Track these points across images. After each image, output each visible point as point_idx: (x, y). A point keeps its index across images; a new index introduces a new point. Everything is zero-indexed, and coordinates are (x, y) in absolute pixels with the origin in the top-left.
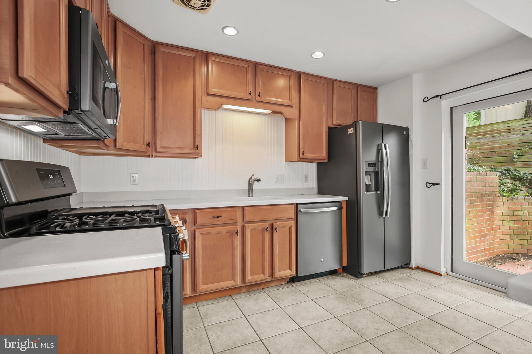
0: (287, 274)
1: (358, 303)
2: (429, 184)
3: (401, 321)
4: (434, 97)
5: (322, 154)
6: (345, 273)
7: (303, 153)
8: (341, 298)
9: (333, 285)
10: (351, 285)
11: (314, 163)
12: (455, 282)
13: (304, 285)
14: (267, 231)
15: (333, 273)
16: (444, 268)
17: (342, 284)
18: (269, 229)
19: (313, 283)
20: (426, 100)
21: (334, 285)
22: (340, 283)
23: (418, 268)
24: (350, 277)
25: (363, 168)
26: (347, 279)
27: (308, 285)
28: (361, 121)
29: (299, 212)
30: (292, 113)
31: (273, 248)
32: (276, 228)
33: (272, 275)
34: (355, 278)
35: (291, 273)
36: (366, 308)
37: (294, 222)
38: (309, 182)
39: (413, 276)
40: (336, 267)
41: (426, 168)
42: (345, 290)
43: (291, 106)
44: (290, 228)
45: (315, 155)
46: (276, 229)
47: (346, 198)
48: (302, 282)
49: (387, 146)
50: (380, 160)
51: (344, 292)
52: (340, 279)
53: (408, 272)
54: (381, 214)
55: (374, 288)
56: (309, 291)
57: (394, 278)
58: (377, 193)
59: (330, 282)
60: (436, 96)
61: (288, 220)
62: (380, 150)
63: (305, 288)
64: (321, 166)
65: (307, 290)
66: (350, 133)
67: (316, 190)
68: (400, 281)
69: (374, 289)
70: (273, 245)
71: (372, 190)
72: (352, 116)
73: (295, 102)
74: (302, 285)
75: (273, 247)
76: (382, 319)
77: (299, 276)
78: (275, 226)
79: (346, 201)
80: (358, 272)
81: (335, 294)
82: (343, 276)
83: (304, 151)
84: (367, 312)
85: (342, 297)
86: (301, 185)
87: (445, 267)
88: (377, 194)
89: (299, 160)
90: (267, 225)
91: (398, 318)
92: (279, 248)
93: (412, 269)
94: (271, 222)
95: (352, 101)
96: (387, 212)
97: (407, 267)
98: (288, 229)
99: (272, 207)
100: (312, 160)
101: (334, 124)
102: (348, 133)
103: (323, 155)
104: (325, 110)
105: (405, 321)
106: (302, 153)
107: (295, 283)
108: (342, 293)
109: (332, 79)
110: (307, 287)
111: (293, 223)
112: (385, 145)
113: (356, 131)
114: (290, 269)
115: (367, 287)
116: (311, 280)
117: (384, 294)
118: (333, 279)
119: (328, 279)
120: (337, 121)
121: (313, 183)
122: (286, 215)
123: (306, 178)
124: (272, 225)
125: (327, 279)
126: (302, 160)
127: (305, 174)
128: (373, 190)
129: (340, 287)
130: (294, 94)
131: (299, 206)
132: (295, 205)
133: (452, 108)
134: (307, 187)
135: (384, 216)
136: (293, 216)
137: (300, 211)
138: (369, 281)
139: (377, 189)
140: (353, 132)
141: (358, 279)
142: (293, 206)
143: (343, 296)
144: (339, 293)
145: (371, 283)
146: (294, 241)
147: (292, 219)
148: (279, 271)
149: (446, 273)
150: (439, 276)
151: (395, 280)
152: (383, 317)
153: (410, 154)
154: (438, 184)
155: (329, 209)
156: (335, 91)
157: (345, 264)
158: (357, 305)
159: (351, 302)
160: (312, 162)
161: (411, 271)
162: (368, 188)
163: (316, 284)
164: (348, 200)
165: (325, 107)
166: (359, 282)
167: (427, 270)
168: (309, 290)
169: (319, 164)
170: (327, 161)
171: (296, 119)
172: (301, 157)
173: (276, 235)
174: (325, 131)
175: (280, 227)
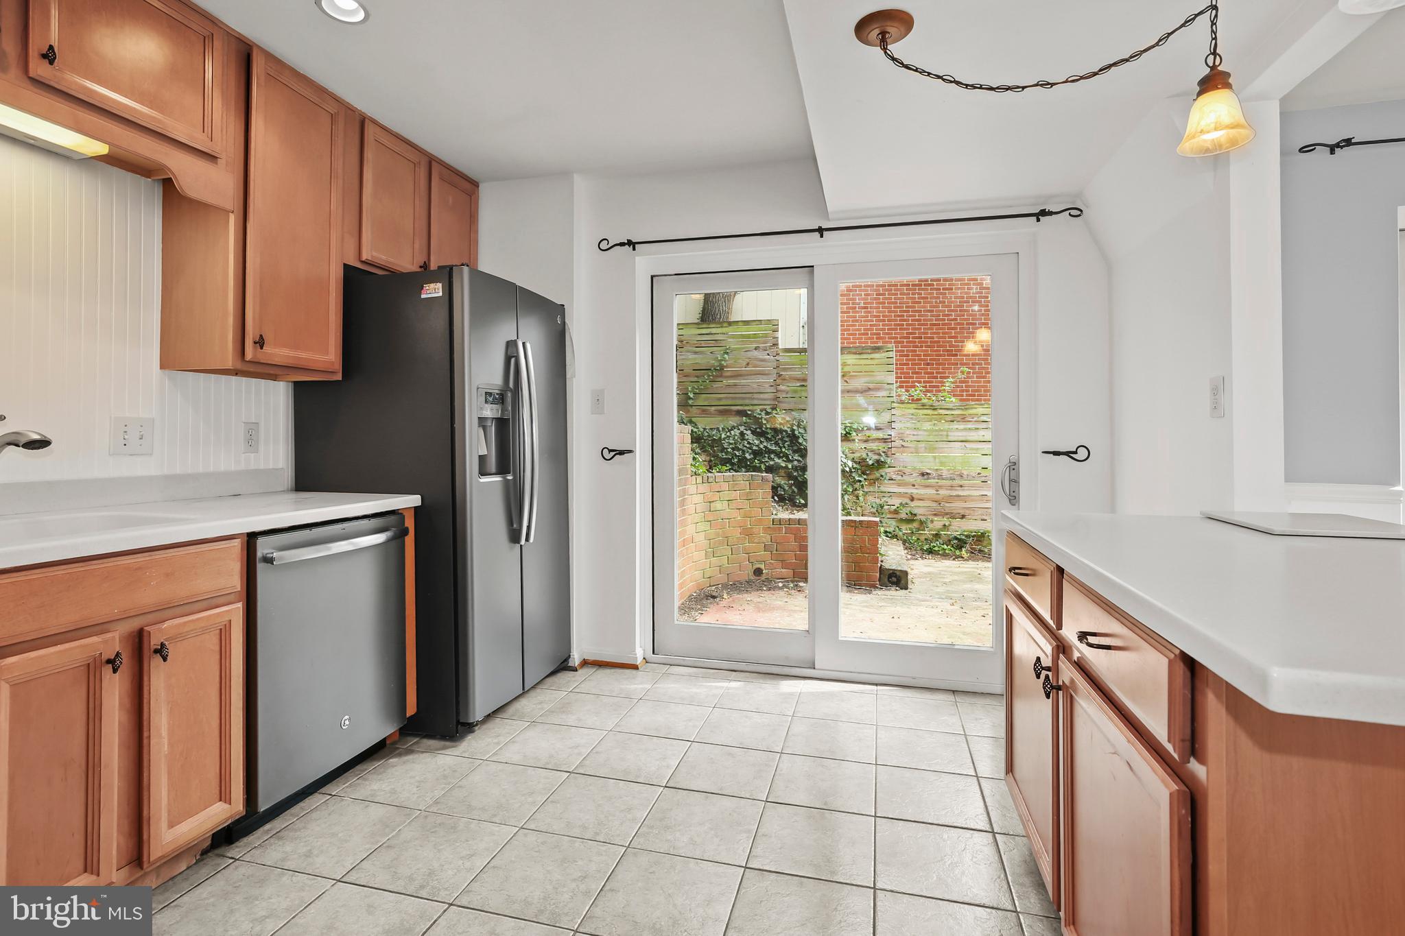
1: (494, 820)
2: (610, 451)
3: (622, 824)
4: (622, 244)
5: (327, 353)
6: (409, 738)
7: (260, 343)
8: (435, 827)
9: (390, 792)
10: (444, 770)
11: (281, 383)
12: (667, 675)
13: (280, 838)
14: (115, 671)
15: (374, 750)
16: (640, 650)
17: (417, 778)
18: (126, 659)
19: (314, 815)
20: (604, 245)
21: (393, 792)
22: (411, 777)
23: (585, 663)
24: (430, 746)
25: (472, 407)
26: (425, 755)
27: (300, 830)
28: (468, 266)
29: (260, 567)
30: (210, 182)
31: (145, 734)
32: (162, 645)
33: (138, 855)
34: (448, 743)
36: (522, 828)
37: (240, 605)
38: (262, 448)
39: (585, 687)
41: (602, 413)
42: (438, 793)
43: (212, 158)
44: (224, 634)
45: (303, 355)
46: (161, 651)
47: (414, 500)
48: (267, 826)
49: (528, 346)
50: (511, 385)
51: (436, 802)
52: (404, 763)
53: (569, 681)
54: (514, 537)
55: (512, 754)
56: (310, 850)
57: (547, 707)
58: (504, 478)
59: (375, 786)
60: (626, 242)
61: (212, 603)
62: (514, 356)
63: (288, 848)
64: (309, 395)
65: (303, 850)
66: (430, 296)
67: (289, 478)
68: (564, 712)
69: (516, 758)
70: (145, 723)
71: (488, 471)
72: (417, 246)
73: (225, 140)
74: (272, 840)
75: (145, 729)
76: (578, 843)
77: (260, 808)
78: (155, 642)
79: (416, 508)
80: (458, 722)
81: (413, 823)
82: (410, 751)
83: (261, 336)
84: (532, 838)
85: (438, 822)
86: (226, 459)
87: (641, 647)
88: (507, 481)
89: (239, 366)
90: (112, 642)
91: (610, 818)
93: (575, 670)
94: (134, 624)
95: (417, 202)
96: (529, 527)
97: (564, 668)
98: (216, 640)
99: (140, 558)
100: (278, 371)
101: (364, 258)
102: (423, 296)
103: (329, 354)
104: (335, 206)
105: (629, 820)
106: (255, 343)
107: (237, 844)
108: (434, 809)
109: (360, 111)
110: (296, 839)
111: (236, 611)
112: (524, 344)
113: (449, 292)
114: (223, 797)
115: (494, 759)
116: (301, 804)
117: (548, 763)
118: (381, 774)
119: (366, 780)
120: (373, 251)
121: (277, 454)
122: (204, 584)
124: (138, 640)
125: (359, 781)
126: (251, 369)
127: (244, 420)
128: (494, 470)
129: (415, 789)
131: (261, 541)
132: (246, 538)
133: (652, 277)
134: (252, 467)
135: (523, 542)
136: (235, 582)
137: (268, 562)
138: (490, 740)
139: (503, 469)
140: (441, 294)
141: (457, 744)
142: (237, 543)
143: (440, 819)
144: (424, 813)
145: (498, 743)
146: (241, 679)
147: (232, 596)
149: (644, 658)
150: (634, 672)
151: (551, 712)
152: (576, 832)
153: (568, 376)
154: (630, 451)
155: (352, 544)
156: (369, 155)
157: (411, 710)
158: (495, 828)
159: (473, 825)
160: (274, 377)
161: (574, 677)
162: (483, 466)
163: (330, 814)
164: (420, 504)
165: (335, 197)
166: (464, 752)
167: (606, 662)
168: (309, 848)
170: (339, 377)
171: (227, 212)
172: (249, 355)
173: (159, 678)
174: (335, 276)
175: (179, 637)
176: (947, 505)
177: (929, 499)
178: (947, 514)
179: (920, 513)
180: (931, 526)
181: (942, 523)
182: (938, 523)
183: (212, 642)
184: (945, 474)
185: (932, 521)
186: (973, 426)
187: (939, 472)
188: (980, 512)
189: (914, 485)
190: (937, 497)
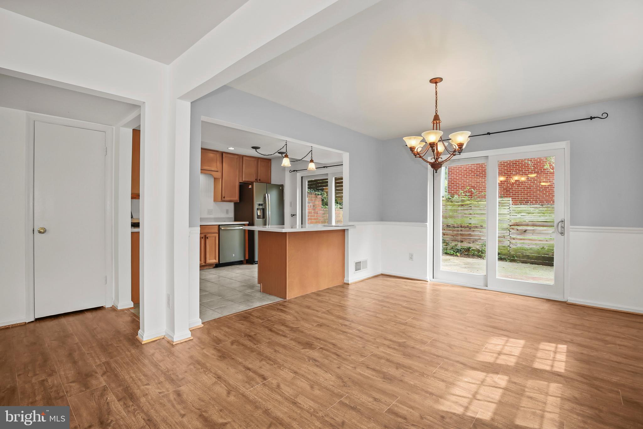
0: (213, 262)
2: (292, 215)
4: (294, 171)
7: (224, 197)
11: (232, 203)
15: (240, 263)
18: (204, 238)
20: (290, 171)
25: (256, 206)
30: (218, 175)
31: (206, 248)
33: (205, 262)
35: (215, 261)
38: (229, 214)
40: (242, 259)
41: (291, 207)
43: (217, 171)
45: (232, 198)
46: (207, 238)
47: (248, 223)
49: (269, 195)
50: (265, 202)
61: (214, 233)
62: (265, 197)
64: (236, 204)
67: (233, 219)
70: (206, 246)
71: (261, 218)
73: (219, 168)
77: (220, 263)
78: (207, 236)
80: (253, 261)
86: (223, 215)
88: (263, 220)
90: (203, 236)
92: (209, 250)
94: (205, 234)
95: (255, 167)
100: (230, 201)
101: (242, 181)
102: (249, 188)
103: (236, 198)
104: (237, 173)
107: (218, 268)
111: (217, 235)
113: (252, 186)
114: (215, 259)
120: (244, 179)
121: (232, 215)
122: (213, 231)
123: (227, 212)
124: (205, 236)
127: (226, 209)
130: (219, 164)
131: (220, 226)
133: (302, 177)
134: (227, 217)
136: (217, 231)
137: (221, 229)
139: (263, 218)
141: (253, 265)
142: (217, 226)
146: (218, 244)
147: (217, 233)
148: (209, 260)
154: (295, 215)
155: (239, 228)
156: (244, 162)
157: (247, 258)
162: (259, 217)
165: (238, 171)
169: (235, 203)
170: (239, 202)
171: (220, 178)
172: (223, 200)
173: (208, 241)
174: (237, 185)
175: (209, 237)
176: (457, 237)
177: (450, 235)
178: (456, 240)
179: (447, 240)
180: (450, 245)
181: (454, 244)
182: (453, 244)
183: (214, 238)
184: (455, 225)
185: (451, 243)
186: (466, 208)
187: (454, 225)
188: (468, 240)
189: (445, 230)
190: (453, 234)
